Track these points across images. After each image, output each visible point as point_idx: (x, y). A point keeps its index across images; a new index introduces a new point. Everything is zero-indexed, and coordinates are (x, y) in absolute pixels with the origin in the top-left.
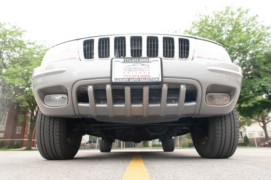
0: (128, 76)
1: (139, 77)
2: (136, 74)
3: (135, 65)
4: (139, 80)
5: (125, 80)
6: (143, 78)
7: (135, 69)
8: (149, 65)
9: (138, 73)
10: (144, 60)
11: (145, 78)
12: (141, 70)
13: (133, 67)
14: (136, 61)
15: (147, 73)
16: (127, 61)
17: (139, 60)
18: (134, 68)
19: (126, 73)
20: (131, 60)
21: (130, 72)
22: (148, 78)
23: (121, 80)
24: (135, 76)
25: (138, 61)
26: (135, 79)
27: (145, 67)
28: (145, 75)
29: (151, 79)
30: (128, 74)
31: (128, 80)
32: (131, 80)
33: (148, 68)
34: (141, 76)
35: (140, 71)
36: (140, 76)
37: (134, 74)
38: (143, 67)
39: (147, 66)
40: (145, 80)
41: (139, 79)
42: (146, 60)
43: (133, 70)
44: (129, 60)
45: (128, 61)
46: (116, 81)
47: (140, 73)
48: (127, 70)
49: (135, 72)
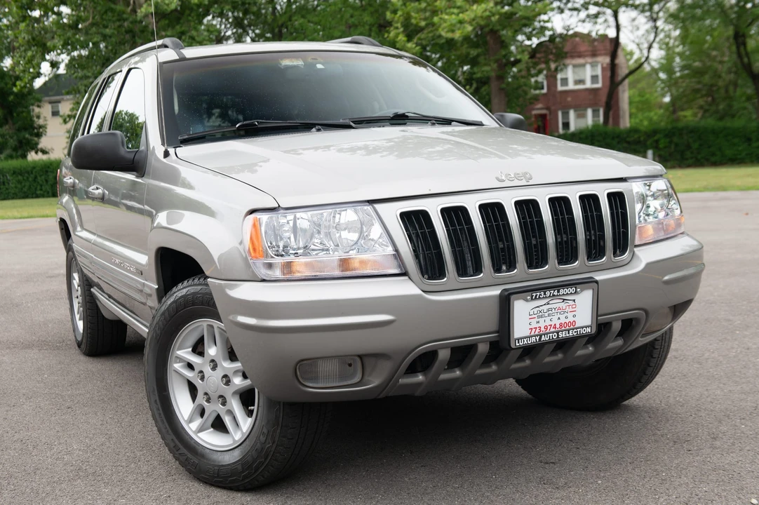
0: (538, 329)
1: (555, 328)
2: (551, 323)
3: (551, 302)
4: (558, 335)
5: (533, 339)
6: (563, 328)
7: (550, 312)
8: (574, 300)
10: (567, 291)
11: (567, 327)
12: (560, 314)
13: (545, 308)
14: (554, 295)
15: (571, 319)
16: (536, 295)
17: (558, 292)
18: (548, 310)
19: (534, 325)
20: (545, 294)
21: (540, 319)
22: (572, 327)
23: (526, 342)
24: (549, 327)
26: (551, 335)
27: (567, 304)
28: (567, 321)
29: (579, 330)
30: (537, 326)
31: (538, 338)
32: (543, 338)
33: (574, 306)
34: (561, 325)
35: (559, 316)
36: (558, 326)
37: (548, 323)
38: (563, 305)
39: (571, 303)
40: (569, 333)
42: (571, 290)
43: (546, 314)
44: (540, 295)
45: (539, 297)
46: (517, 344)
47: (559, 318)
48: (536, 316)
49: (550, 318)
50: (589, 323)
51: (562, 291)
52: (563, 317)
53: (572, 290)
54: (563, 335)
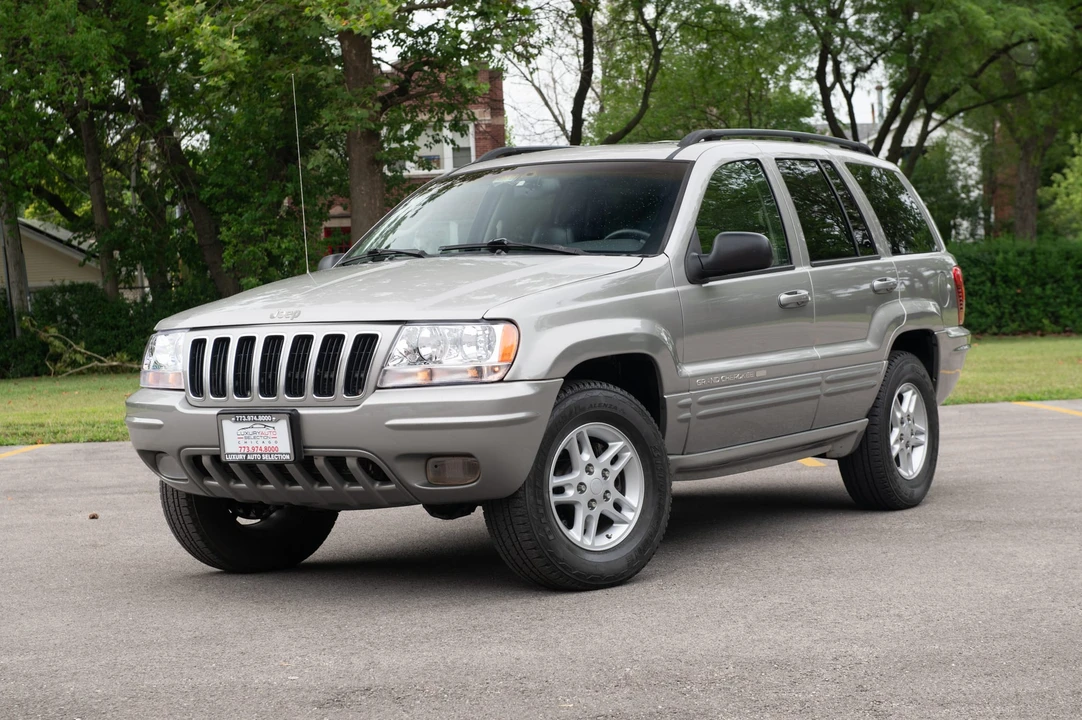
5: (240, 457)
9: (260, 444)
15: (273, 444)
18: (254, 433)
25: (255, 418)
28: (271, 445)
32: (249, 457)
41: (261, 454)
50: (289, 451)
51: (261, 418)
52: (266, 441)
53: (268, 418)
54: (266, 458)
